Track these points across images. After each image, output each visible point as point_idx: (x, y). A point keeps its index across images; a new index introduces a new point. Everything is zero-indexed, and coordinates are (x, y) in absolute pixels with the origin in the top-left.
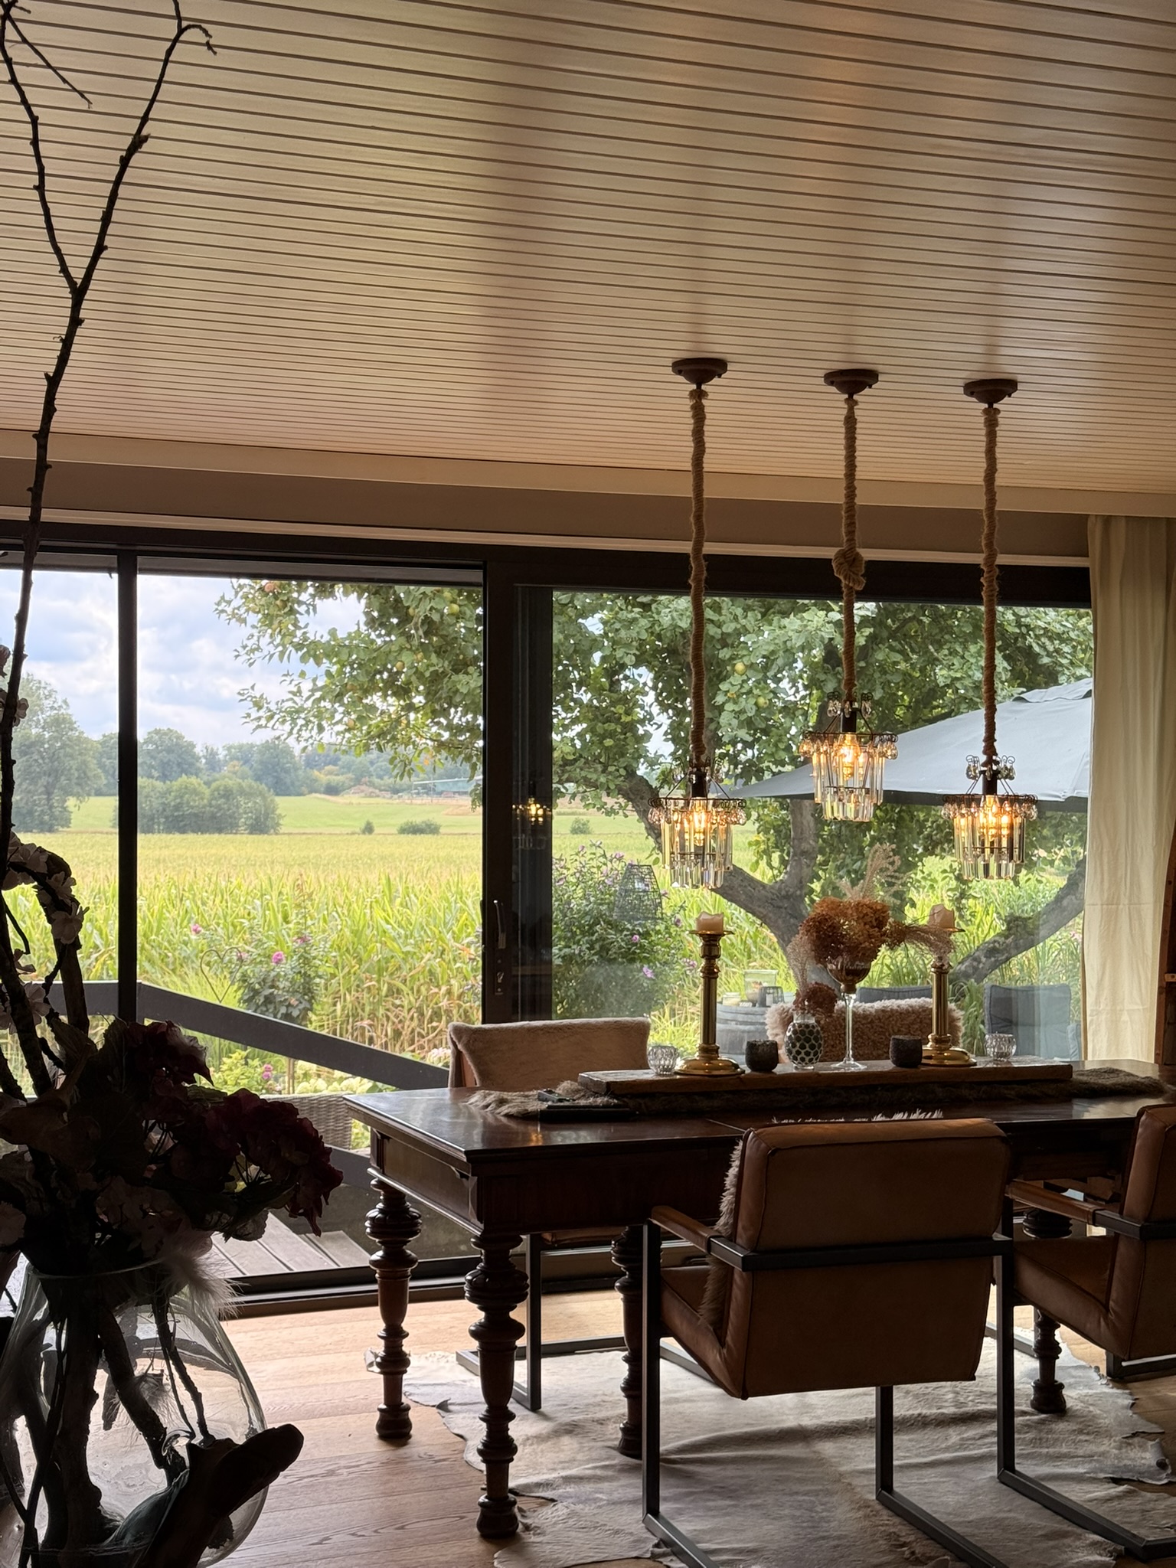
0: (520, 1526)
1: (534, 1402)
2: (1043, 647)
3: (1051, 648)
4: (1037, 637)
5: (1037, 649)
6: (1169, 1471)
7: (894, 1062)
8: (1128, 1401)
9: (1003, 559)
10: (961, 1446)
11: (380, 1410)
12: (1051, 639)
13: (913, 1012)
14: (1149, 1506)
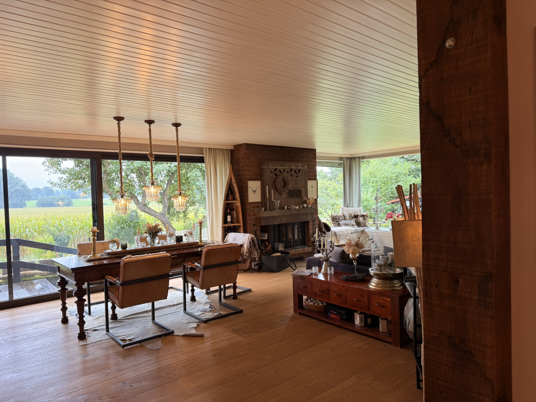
0: (87, 336)
1: (90, 314)
6: (211, 309)
8: (207, 297)
9: (180, 154)
10: (176, 309)
11: (62, 318)
14: (206, 314)
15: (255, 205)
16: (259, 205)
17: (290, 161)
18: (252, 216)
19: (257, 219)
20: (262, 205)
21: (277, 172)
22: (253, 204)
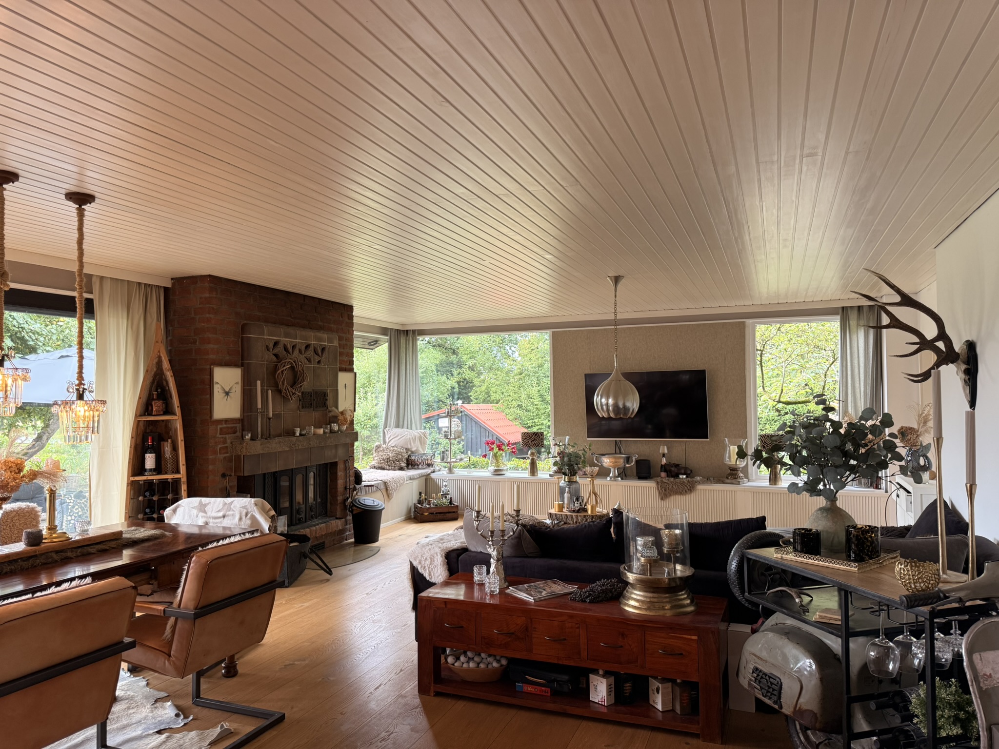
2: (30, 337)
3: (34, 338)
4: (27, 333)
5: (27, 338)
6: (182, 717)
7: (25, 544)
8: (145, 683)
12: (34, 334)
13: (14, 511)
14: (181, 742)
15: (228, 428)
16: (236, 427)
17: (304, 327)
18: (220, 453)
19: (230, 460)
20: (243, 426)
21: (280, 349)
22: (222, 424)
